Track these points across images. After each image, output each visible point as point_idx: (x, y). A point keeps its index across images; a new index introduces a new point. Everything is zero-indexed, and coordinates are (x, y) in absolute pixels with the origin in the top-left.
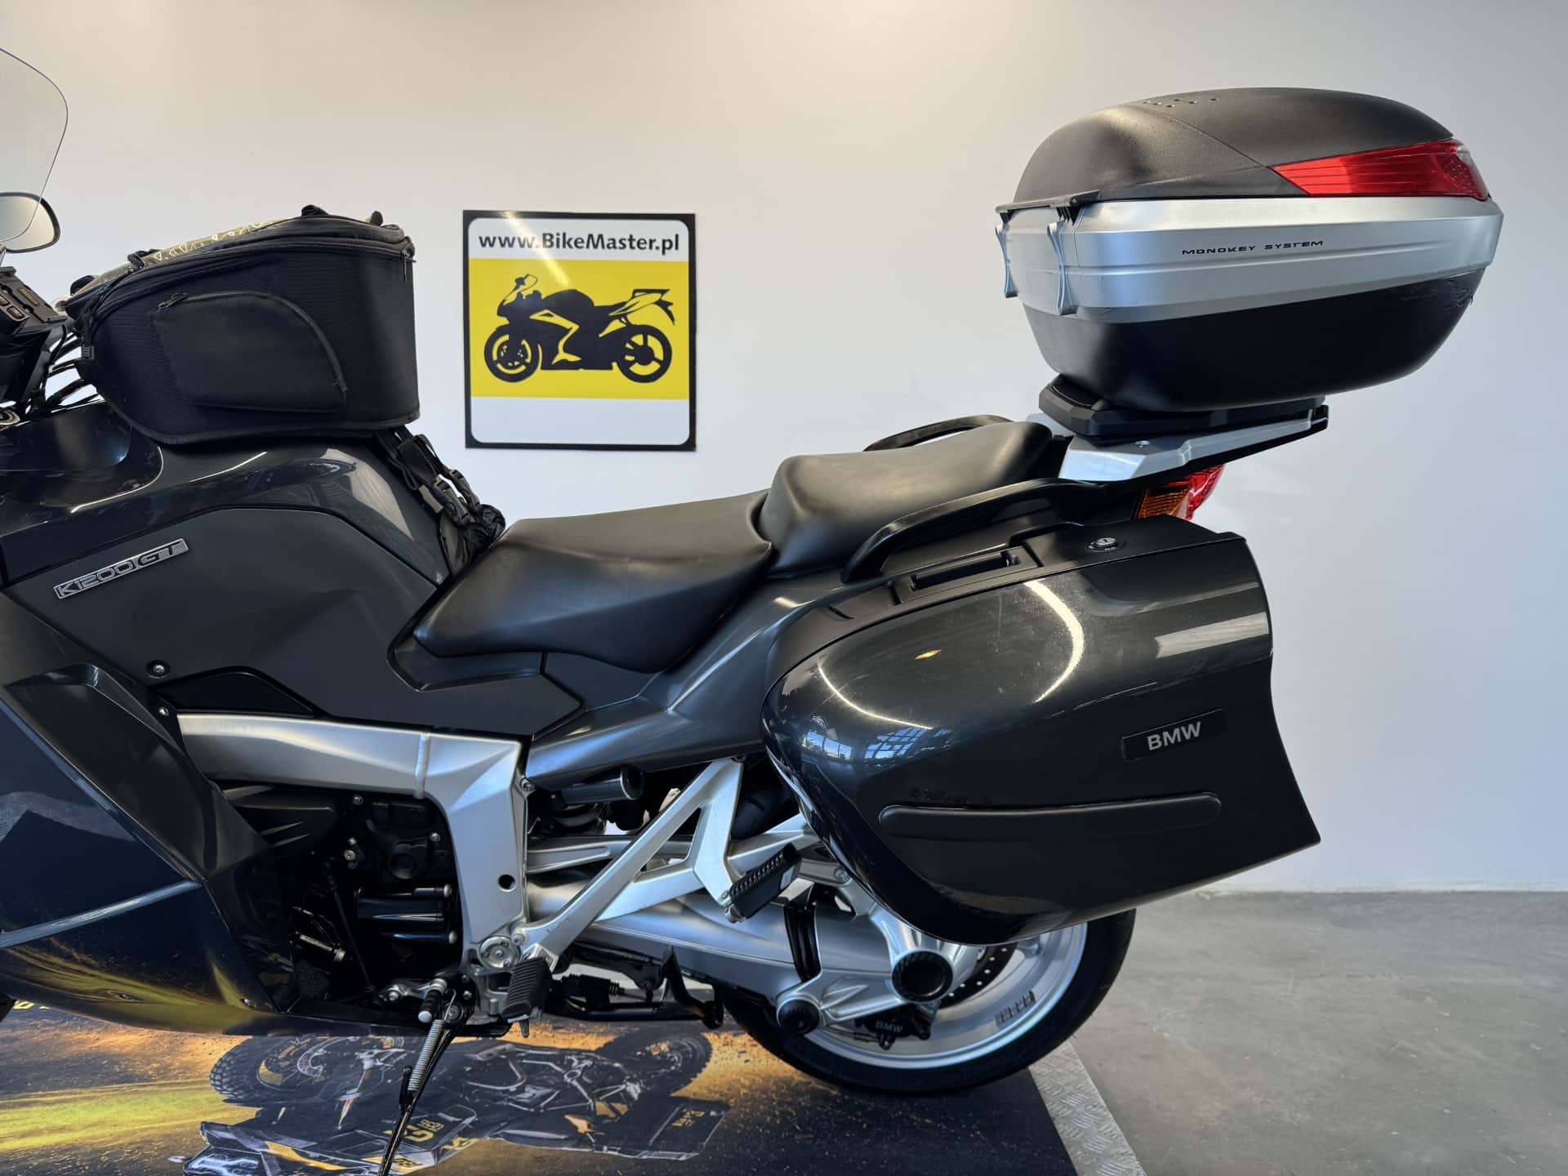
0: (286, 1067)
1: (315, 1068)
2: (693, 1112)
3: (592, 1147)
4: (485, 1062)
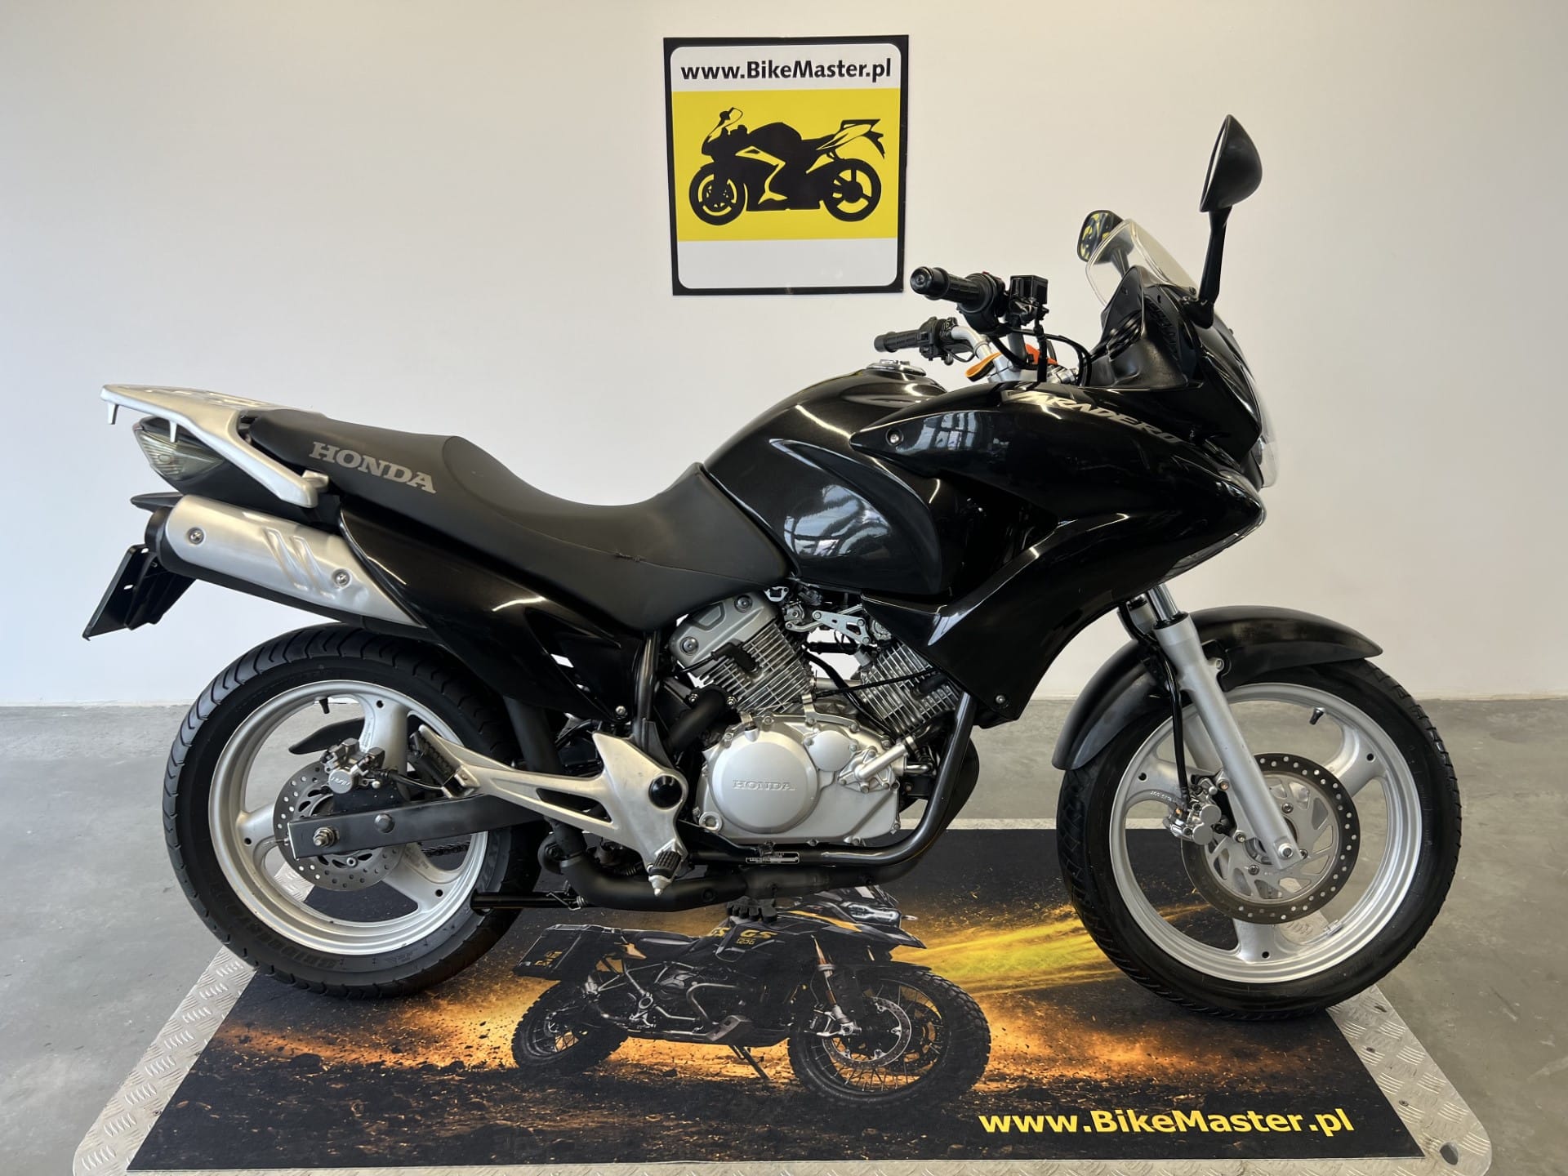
0: (913, 1010)
1: (884, 1008)
2: (544, 964)
3: (623, 932)
4: (727, 1014)
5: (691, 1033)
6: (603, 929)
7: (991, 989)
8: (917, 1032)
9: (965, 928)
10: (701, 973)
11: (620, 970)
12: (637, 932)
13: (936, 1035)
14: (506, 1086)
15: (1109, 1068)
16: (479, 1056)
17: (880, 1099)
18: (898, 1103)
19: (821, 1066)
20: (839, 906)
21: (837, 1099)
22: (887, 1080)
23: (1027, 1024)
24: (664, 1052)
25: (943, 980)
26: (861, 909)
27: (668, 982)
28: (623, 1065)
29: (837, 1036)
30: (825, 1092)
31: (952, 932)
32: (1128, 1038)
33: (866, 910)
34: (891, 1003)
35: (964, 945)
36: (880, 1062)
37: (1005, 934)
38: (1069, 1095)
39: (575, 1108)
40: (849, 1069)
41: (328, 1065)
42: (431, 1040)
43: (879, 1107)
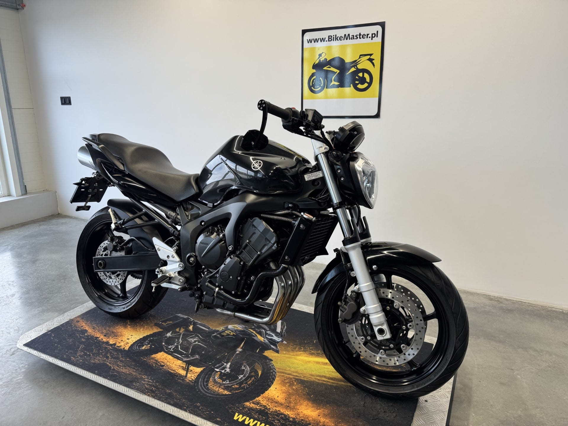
0: (253, 372)
1: (244, 368)
2: (164, 324)
3: (194, 321)
4: (197, 354)
5: (180, 356)
6: (190, 319)
7: (286, 374)
8: (246, 379)
9: (299, 351)
10: (202, 340)
11: (181, 332)
12: (197, 322)
13: (252, 382)
14: (119, 354)
15: (299, 414)
16: (122, 344)
17: (212, 396)
18: (216, 399)
19: (206, 379)
20: (265, 332)
21: (199, 391)
22: (221, 390)
23: (286, 390)
24: (167, 359)
25: (273, 366)
26: (271, 335)
27: (190, 340)
28: (152, 359)
29: (221, 372)
30: (199, 387)
31: (294, 351)
32: (317, 407)
33: (273, 335)
34: (248, 367)
35: (293, 356)
36: (224, 384)
37: (311, 357)
38: (274, 418)
39: (129, 366)
40: (213, 383)
41: (87, 334)
42: (116, 335)
43: (208, 398)
